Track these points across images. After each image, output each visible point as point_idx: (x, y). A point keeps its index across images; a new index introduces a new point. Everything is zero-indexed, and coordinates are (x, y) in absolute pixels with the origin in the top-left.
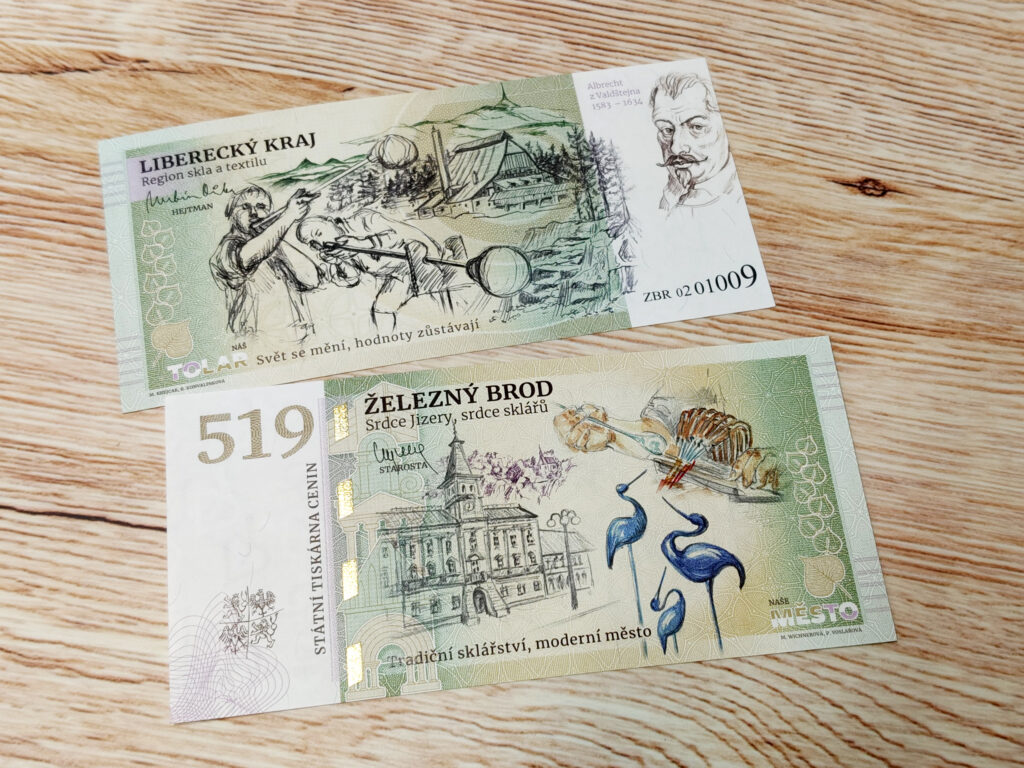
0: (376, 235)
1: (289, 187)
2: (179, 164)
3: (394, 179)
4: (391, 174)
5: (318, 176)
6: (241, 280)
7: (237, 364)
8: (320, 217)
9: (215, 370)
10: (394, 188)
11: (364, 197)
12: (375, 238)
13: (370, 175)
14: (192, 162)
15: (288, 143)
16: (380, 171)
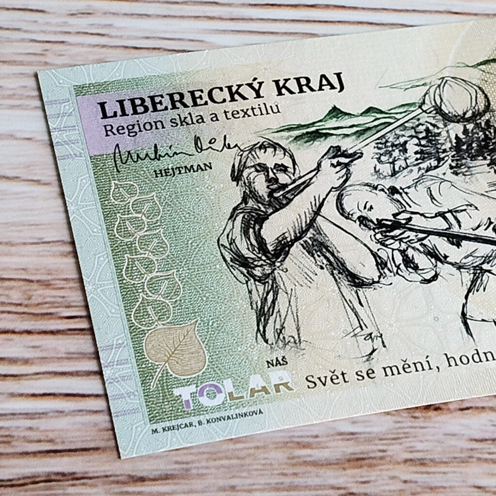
0: (450, 211)
1: (316, 143)
2: (155, 110)
3: (461, 136)
4: (456, 129)
5: (355, 129)
6: (268, 270)
7: (277, 388)
8: (367, 185)
9: (246, 395)
10: (464, 147)
11: (423, 159)
12: (448, 215)
13: (427, 130)
14: (174, 107)
15: (307, 85)
16: (441, 125)
